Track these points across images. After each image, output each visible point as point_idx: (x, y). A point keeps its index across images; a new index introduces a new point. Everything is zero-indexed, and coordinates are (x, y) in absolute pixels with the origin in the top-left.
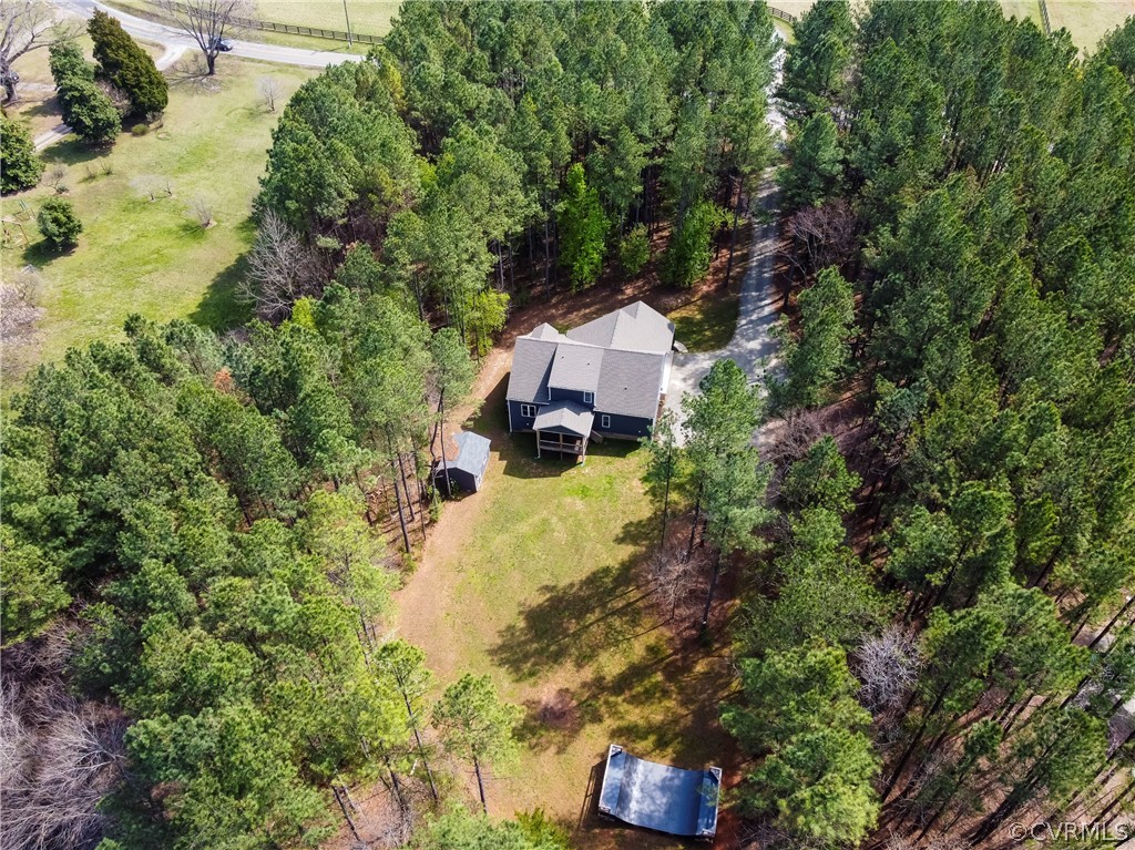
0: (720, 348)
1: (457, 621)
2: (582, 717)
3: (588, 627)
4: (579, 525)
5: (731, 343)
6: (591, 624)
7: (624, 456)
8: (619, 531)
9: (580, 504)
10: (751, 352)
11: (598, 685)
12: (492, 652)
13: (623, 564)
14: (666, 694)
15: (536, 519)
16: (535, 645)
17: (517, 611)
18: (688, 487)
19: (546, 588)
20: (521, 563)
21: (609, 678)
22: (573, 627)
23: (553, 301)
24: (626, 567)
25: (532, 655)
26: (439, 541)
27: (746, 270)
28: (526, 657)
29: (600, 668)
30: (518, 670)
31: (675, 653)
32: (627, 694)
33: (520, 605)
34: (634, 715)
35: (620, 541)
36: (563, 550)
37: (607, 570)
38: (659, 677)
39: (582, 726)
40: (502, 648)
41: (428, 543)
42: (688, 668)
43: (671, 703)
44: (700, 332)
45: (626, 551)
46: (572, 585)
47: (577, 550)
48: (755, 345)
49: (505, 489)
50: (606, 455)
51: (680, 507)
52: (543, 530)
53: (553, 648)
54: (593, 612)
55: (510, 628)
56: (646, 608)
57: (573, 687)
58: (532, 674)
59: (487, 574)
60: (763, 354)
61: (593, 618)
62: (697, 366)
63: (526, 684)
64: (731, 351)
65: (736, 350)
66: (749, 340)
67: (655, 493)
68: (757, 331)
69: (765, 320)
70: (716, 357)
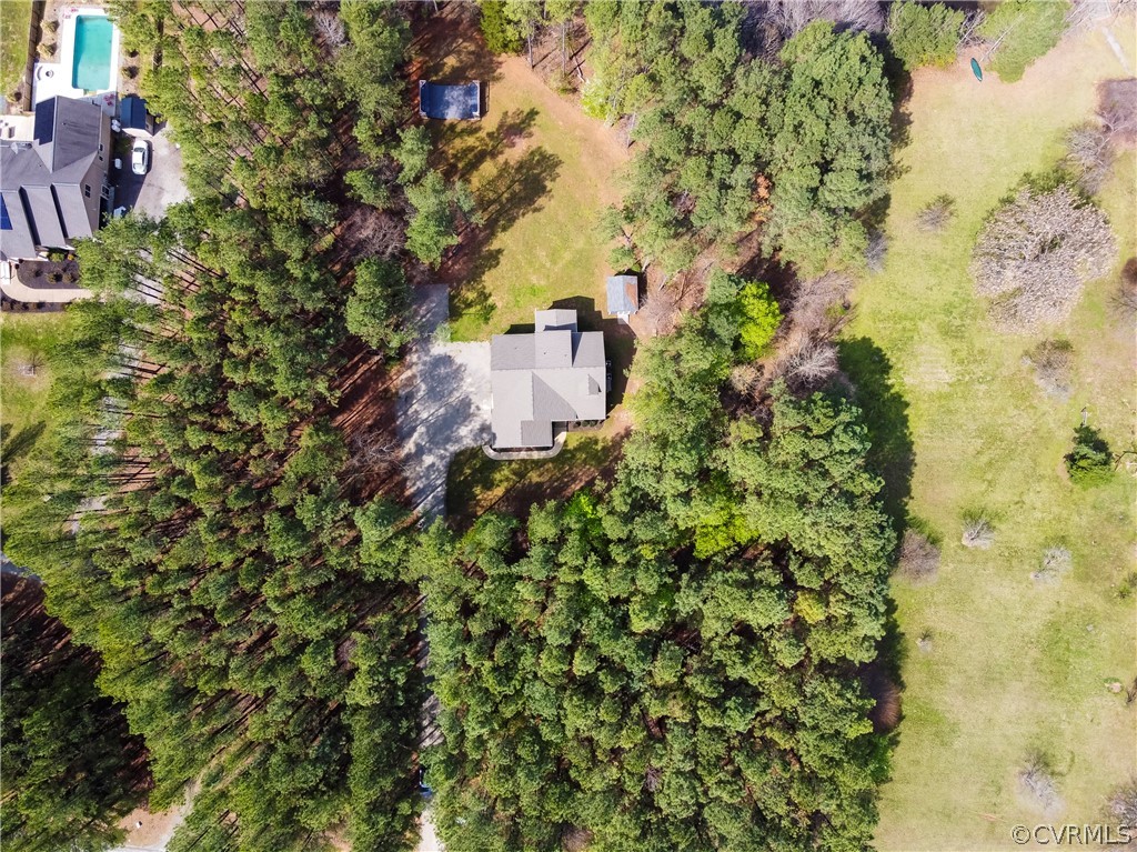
0: (456, 453)
2: (499, 134)
3: (508, 189)
4: (530, 263)
5: (447, 460)
6: (506, 191)
7: (512, 325)
8: (503, 260)
9: (534, 279)
10: (430, 451)
11: (493, 154)
12: (560, 163)
13: (496, 236)
14: (455, 156)
15: (561, 264)
16: (536, 171)
17: (553, 192)
18: (463, 306)
19: (538, 210)
20: (561, 228)
21: (488, 159)
22: (517, 187)
24: (493, 234)
25: (535, 165)
28: (539, 163)
29: (495, 165)
30: (541, 154)
32: (476, 151)
33: (552, 196)
34: (471, 141)
35: (499, 251)
36: (536, 242)
37: (504, 229)
38: (460, 165)
39: (498, 130)
40: (554, 166)
43: (451, 151)
44: (475, 471)
45: (495, 245)
46: (524, 214)
47: (528, 243)
48: (428, 460)
49: (588, 286)
51: (465, 288)
52: (554, 256)
53: (525, 171)
54: (507, 199)
55: (553, 180)
57: (507, 150)
58: (532, 153)
59: (581, 217)
60: (420, 451)
61: (506, 195)
62: (470, 428)
63: (534, 147)
64: (446, 450)
65: (442, 452)
66: (433, 465)
67: (484, 296)
68: (427, 479)
69: (422, 493)
70: (457, 442)
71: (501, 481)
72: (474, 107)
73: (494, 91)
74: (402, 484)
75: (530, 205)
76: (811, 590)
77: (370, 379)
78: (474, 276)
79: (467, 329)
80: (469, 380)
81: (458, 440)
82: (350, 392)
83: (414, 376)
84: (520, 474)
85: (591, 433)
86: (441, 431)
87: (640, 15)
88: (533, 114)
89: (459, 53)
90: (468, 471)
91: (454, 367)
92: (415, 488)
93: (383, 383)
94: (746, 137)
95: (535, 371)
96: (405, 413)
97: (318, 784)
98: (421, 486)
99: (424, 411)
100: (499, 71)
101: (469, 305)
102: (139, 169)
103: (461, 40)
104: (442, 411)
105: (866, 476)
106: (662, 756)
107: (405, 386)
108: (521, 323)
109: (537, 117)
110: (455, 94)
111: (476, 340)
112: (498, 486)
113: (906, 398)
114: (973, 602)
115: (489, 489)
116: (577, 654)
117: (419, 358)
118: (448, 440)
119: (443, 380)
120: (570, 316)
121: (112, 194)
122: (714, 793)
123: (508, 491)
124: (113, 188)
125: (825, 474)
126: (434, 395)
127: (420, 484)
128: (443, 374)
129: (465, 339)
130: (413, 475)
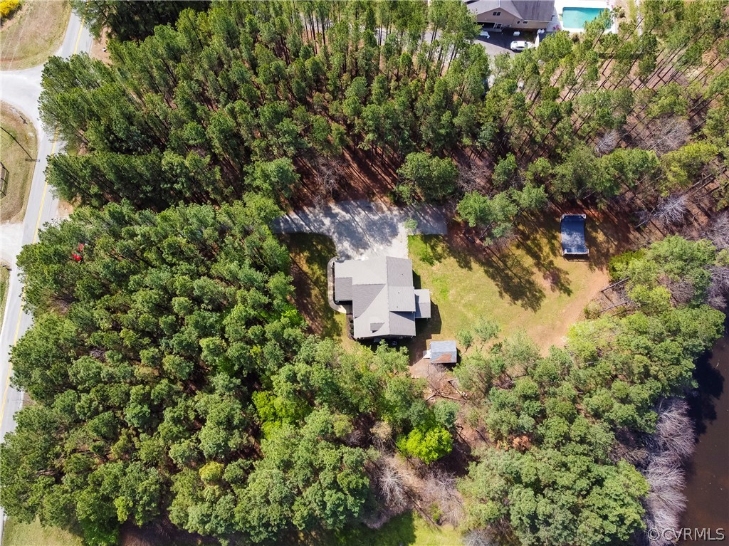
0: (332, 240)
2: (552, 268)
3: (515, 274)
4: (464, 289)
5: (327, 234)
6: (513, 273)
7: (420, 276)
8: (465, 271)
9: (452, 292)
10: (333, 222)
11: (538, 264)
12: (535, 311)
14: (535, 239)
15: (464, 310)
16: (528, 294)
17: (514, 305)
18: (432, 244)
19: (501, 295)
20: (489, 310)
21: (535, 261)
22: (516, 280)
24: (482, 264)
25: (532, 293)
28: (534, 296)
29: (531, 265)
30: (540, 297)
32: (540, 253)
33: (511, 305)
34: (546, 249)
35: (470, 268)
36: (479, 293)
37: (486, 272)
38: (529, 242)
39: (556, 268)
40: (532, 307)
43: (538, 236)
44: (319, 252)
45: (474, 265)
46: (497, 285)
47: (478, 287)
48: (327, 221)
49: (449, 330)
51: (444, 245)
52: (469, 305)
53: (528, 286)
54: (507, 274)
55: (523, 306)
56: (500, 252)
57: (541, 274)
58: (540, 291)
60: (333, 216)
61: (510, 273)
62: (349, 248)
63: (545, 293)
64: (334, 233)
65: (332, 230)
66: (324, 224)
67: (439, 258)
68: (314, 221)
69: (305, 217)
70: (339, 240)
71: (312, 269)
72: (570, 251)
73: (582, 264)
74: (311, 205)
75: (504, 289)
76: (223, 473)
77: (381, 184)
78: (453, 252)
79: (417, 246)
80: (382, 247)
81: (340, 241)
82: (373, 172)
83: (383, 212)
84: (317, 283)
85: (345, 330)
86: (346, 230)
87: (638, 348)
88: (568, 292)
89: (608, 242)
90: (319, 248)
91: (389, 238)
92: (308, 213)
93: (377, 192)
94: (556, 426)
95: (386, 286)
96: (359, 206)
97: (114, 134)
98: (309, 217)
99: (360, 218)
100: (597, 269)
101: (433, 248)
102: (514, 45)
103: (616, 243)
104: (360, 230)
105: (305, 514)
106: (113, 358)
107: (377, 206)
108: (422, 283)
109: (566, 294)
110: (578, 239)
111: (409, 252)
112: (309, 267)
115: (307, 261)
116: (187, 299)
117: (395, 215)
118: (340, 234)
119: (381, 230)
120: (426, 313)
121: (497, 30)
122: (84, 397)
123: (306, 274)
124: (501, 31)
125: (307, 483)
126: (371, 225)
127: (311, 216)
128: (385, 231)
129: (410, 245)
130: (317, 211)
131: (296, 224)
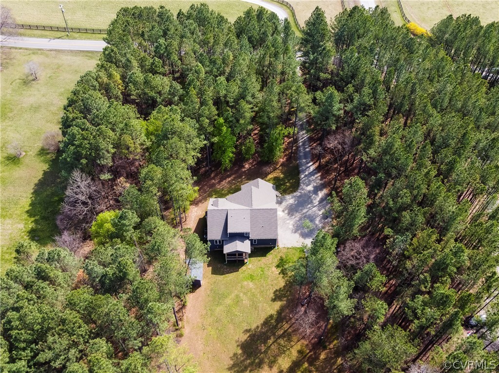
0: (295, 192)
1: (210, 356)
3: (270, 347)
4: (254, 295)
5: (299, 188)
6: (271, 345)
7: (265, 256)
8: (272, 295)
9: (251, 285)
10: (309, 192)
12: (230, 369)
13: (278, 312)
15: (233, 296)
16: (248, 361)
17: (236, 345)
19: (247, 331)
20: (232, 320)
23: (212, 176)
24: (280, 312)
25: (249, 366)
26: (190, 315)
27: (298, 147)
28: (246, 368)
29: (280, 366)
31: (310, 352)
33: (237, 342)
35: (274, 300)
36: (249, 310)
37: (271, 316)
38: (306, 365)
40: (234, 366)
41: (185, 317)
42: (317, 358)
44: (284, 184)
45: (278, 305)
46: (258, 327)
47: (256, 308)
48: (310, 188)
50: (257, 256)
52: (237, 301)
53: (257, 361)
54: (270, 339)
55: (235, 354)
56: (293, 331)
59: (217, 329)
60: (315, 192)
61: (271, 342)
62: (287, 203)
64: (300, 192)
65: (303, 192)
66: (307, 186)
67: (283, 272)
68: (310, 180)
69: (312, 174)
70: (295, 197)
74: (322, 178)
75: (253, 334)
78: (289, 285)
79: (294, 253)
80: (291, 227)
83: (323, 227)
86: (304, 201)
90: (288, 184)
91: (299, 232)
92: (316, 176)
95: (250, 208)
96: (326, 210)
98: (312, 177)
99: (315, 211)
104: (305, 211)
108: (259, 258)
111: (288, 248)
112: (271, 179)
113: (25, 216)
114: (31, 133)
115: (276, 177)
118: (300, 197)
126: (310, 218)
129: (295, 249)
130: (318, 181)
131: (306, 169)
